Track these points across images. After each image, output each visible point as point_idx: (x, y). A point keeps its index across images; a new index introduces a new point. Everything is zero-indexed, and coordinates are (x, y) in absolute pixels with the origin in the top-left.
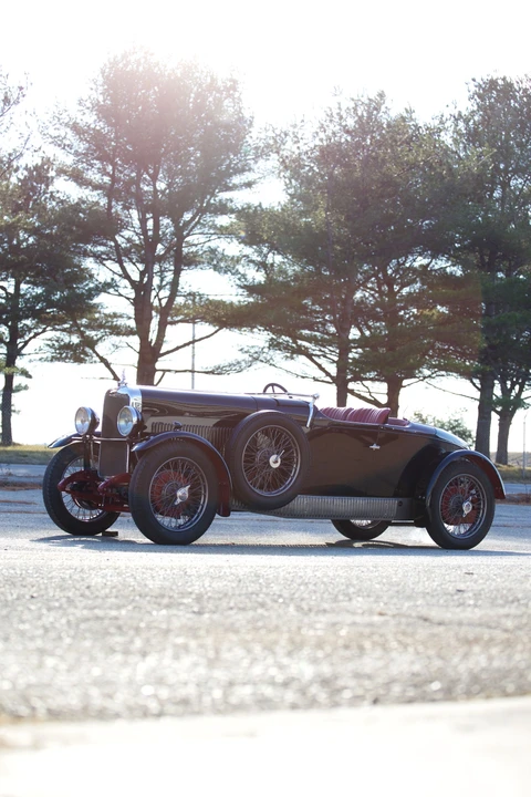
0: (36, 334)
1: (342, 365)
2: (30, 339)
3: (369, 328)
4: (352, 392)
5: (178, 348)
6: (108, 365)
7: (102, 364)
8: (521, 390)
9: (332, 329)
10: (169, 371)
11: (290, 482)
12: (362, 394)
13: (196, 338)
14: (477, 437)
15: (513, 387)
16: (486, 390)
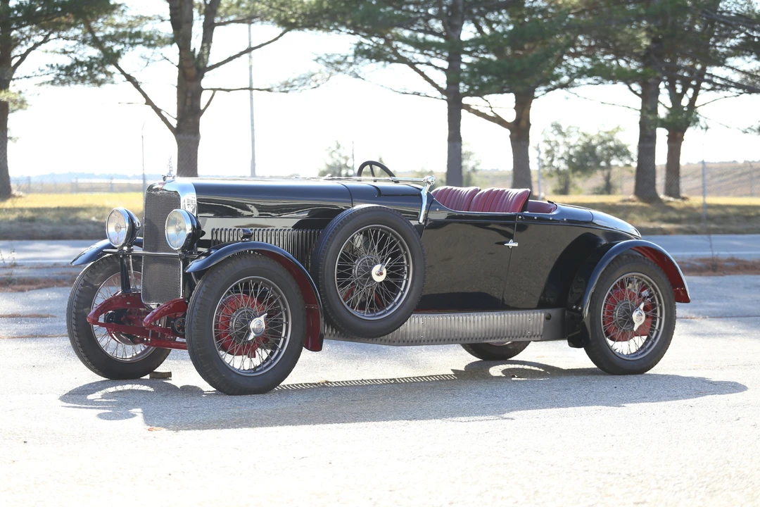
0: (36, 45)
1: (453, 74)
2: (29, 51)
3: (489, 23)
4: (468, 107)
5: (230, 59)
6: (136, 85)
7: (129, 83)
8: (696, 94)
9: (437, 25)
10: (220, 89)
11: (401, 298)
12: (482, 110)
13: (253, 46)
14: (639, 157)
15: (684, 91)
16: (649, 98)
